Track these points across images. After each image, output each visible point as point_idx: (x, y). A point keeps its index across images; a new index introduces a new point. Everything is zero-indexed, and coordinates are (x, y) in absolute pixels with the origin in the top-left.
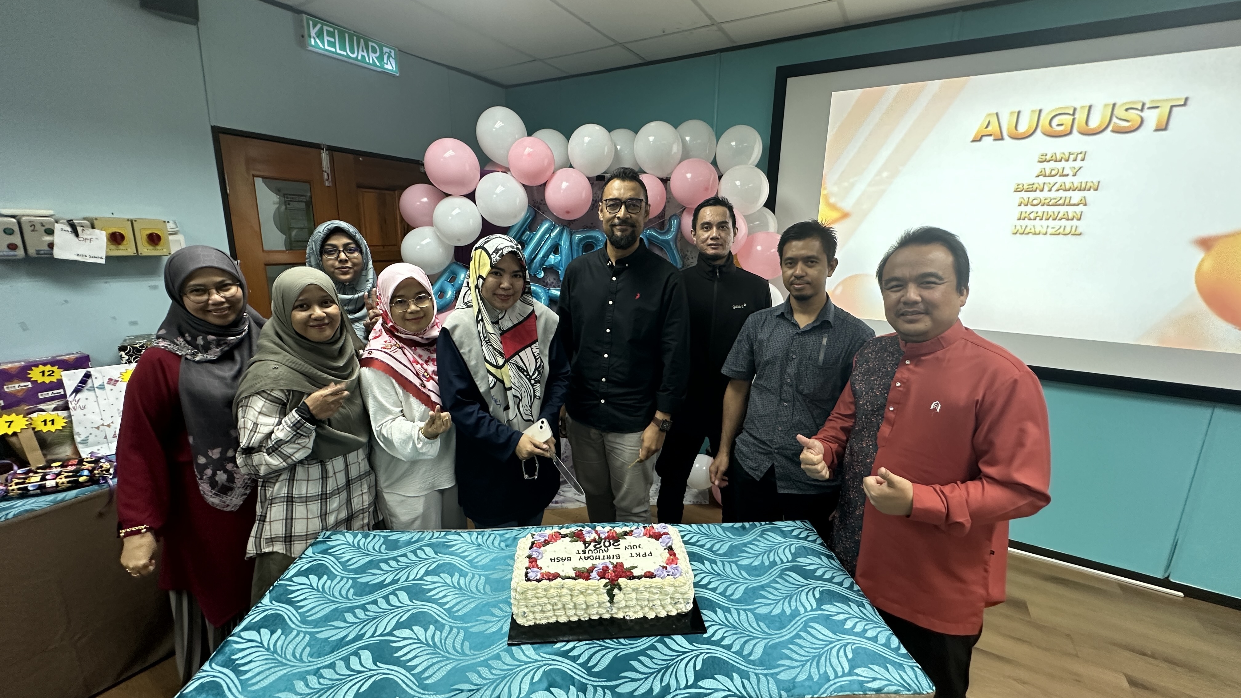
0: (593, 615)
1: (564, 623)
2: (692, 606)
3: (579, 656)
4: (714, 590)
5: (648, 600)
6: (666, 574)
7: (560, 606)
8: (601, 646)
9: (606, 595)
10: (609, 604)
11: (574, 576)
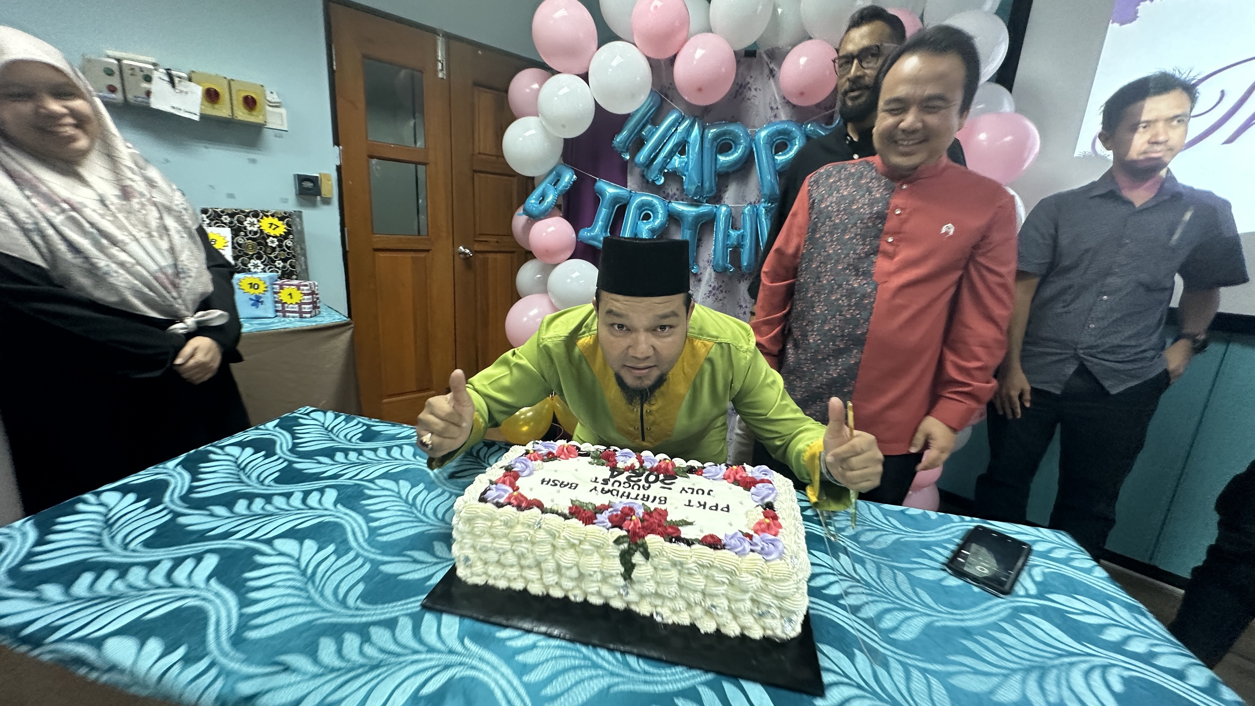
0: (592, 594)
1: (536, 597)
2: (799, 629)
3: (535, 666)
4: (855, 610)
5: (704, 593)
6: (748, 547)
7: (529, 561)
8: (585, 658)
9: (618, 561)
10: (621, 581)
11: (567, 512)
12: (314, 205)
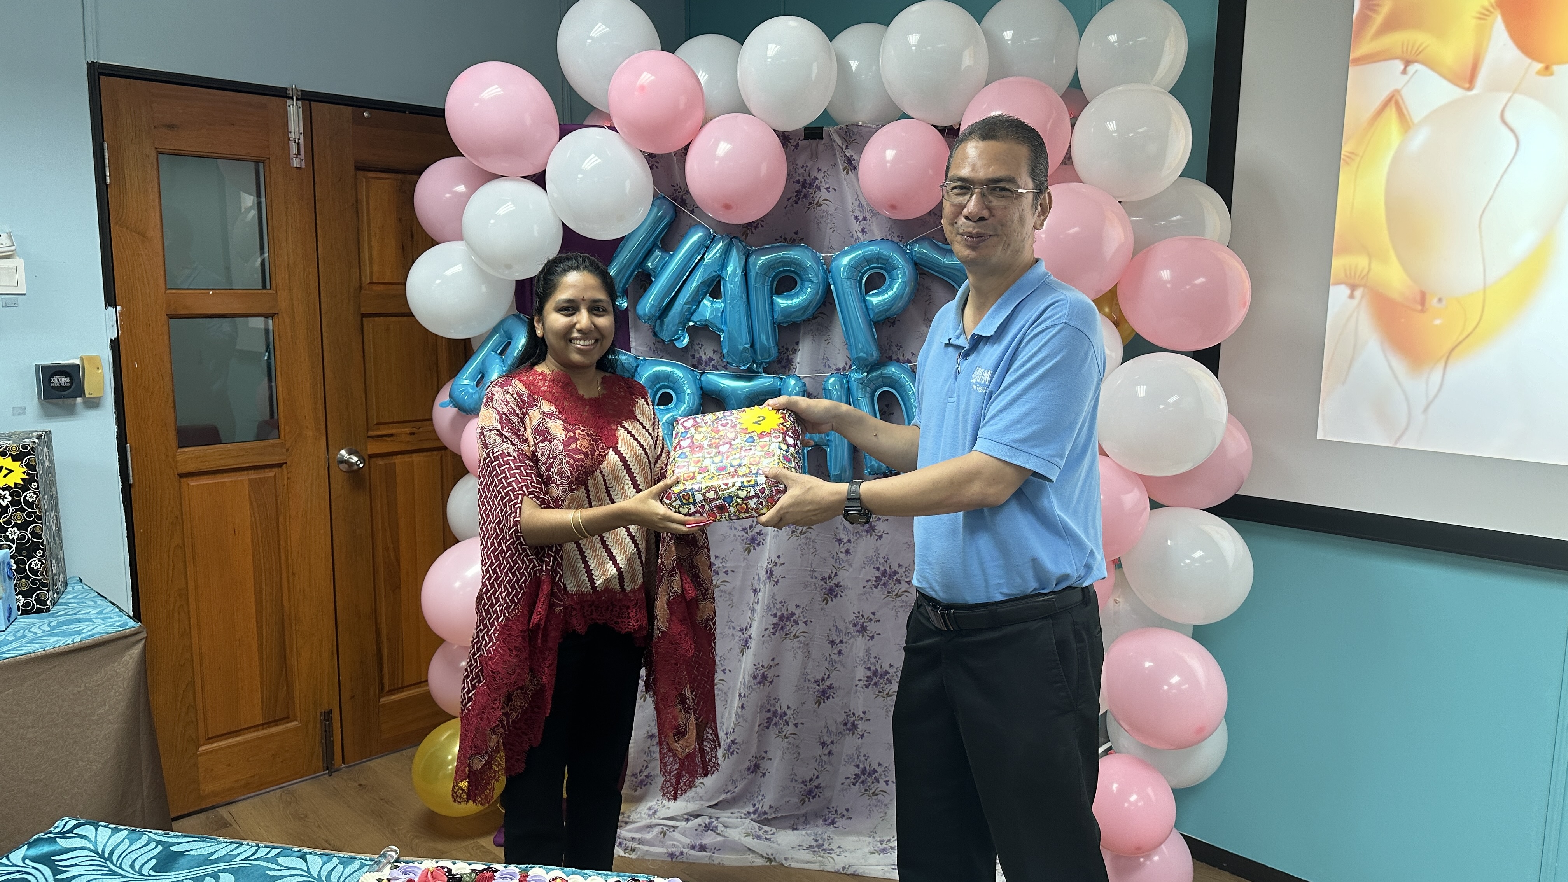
12: (71, 411)
